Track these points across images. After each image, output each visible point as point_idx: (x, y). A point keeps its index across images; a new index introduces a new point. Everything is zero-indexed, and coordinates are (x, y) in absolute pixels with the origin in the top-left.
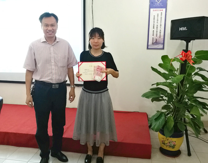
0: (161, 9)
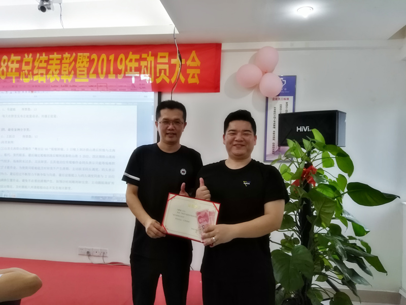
0: (286, 97)
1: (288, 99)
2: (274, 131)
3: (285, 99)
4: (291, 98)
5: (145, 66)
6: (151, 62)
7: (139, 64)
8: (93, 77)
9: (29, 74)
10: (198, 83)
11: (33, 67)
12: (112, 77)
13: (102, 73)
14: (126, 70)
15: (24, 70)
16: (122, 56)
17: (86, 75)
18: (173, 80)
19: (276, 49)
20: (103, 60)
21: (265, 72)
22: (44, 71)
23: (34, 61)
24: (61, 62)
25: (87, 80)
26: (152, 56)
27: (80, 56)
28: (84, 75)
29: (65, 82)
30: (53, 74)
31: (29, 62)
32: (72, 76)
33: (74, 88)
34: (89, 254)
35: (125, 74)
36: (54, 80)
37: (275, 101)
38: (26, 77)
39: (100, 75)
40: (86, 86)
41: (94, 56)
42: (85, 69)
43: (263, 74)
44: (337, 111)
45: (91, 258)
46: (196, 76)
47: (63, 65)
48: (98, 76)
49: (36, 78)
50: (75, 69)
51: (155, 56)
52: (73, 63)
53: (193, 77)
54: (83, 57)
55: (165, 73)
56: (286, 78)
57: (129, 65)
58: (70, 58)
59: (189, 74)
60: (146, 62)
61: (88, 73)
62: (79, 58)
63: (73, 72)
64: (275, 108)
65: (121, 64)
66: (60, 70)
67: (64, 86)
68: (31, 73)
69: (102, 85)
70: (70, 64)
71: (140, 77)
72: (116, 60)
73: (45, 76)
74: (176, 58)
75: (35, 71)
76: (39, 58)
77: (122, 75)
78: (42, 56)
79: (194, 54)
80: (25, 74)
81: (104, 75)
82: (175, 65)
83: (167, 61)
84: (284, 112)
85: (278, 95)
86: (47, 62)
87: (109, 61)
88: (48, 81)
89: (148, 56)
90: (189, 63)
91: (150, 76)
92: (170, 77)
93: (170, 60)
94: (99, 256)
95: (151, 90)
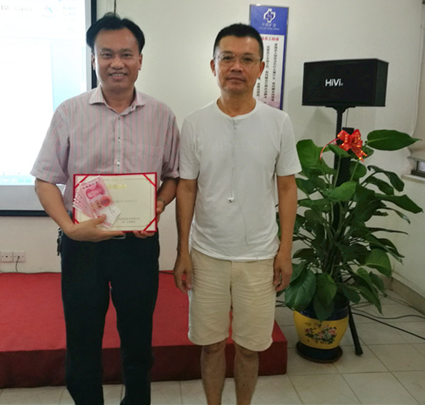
0: (276, 36)
1: (277, 39)
3: (273, 39)
4: (282, 38)
56: (274, 9)
85: (265, 33)
94: (10, 262)
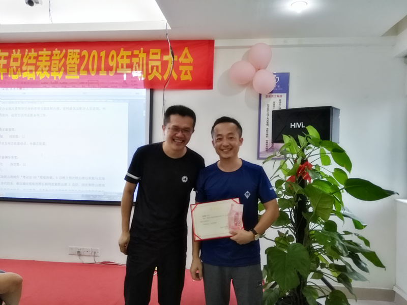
0: (280, 94)
1: (281, 96)
2: (267, 129)
3: (278, 96)
4: (284, 95)
5: (137, 63)
6: (143, 58)
7: (131, 61)
8: (84, 73)
9: (17, 70)
10: (190, 80)
11: (22, 64)
12: (103, 73)
13: (93, 70)
14: (117, 67)
15: (13, 67)
16: (113, 52)
17: (76, 72)
18: (166, 77)
19: (269, 46)
20: (94, 56)
21: (258, 69)
22: (33, 68)
23: (22, 57)
24: (51, 58)
25: (78, 77)
26: (144, 52)
27: (70, 53)
28: (74, 71)
29: (55, 79)
30: (42, 71)
31: (18, 58)
32: (62, 73)
33: (65, 85)
34: (79, 254)
35: (116, 70)
36: (44, 77)
37: (268, 98)
38: (15, 74)
39: (91, 71)
40: (76, 83)
41: (85, 53)
42: (76, 66)
43: (256, 71)
44: (331, 107)
45: (81, 257)
46: (189, 73)
47: (53, 62)
48: (88, 72)
49: (25, 75)
50: (65, 65)
51: (148, 53)
52: (64, 60)
53: (186, 73)
54: (73, 53)
55: (157, 70)
56: (279, 75)
57: (121, 61)
58: (60, 54)
59: (182, 71)
60: (138, 59)
61: (79, 70)
62: (69, 54)
63: (63, 69)
64: (268, 105)
65: (112, 60)
66: (50, 67)
67: (54, 83)
68: (19, 69)
69: (93, 81)
70: (60, 60)
71: (131, 74)
72: (107, 56)
73: (34, 72)
74: (168, 55)
75: (24, 68)
76: (28, 55)
77: (114, 71)
78: (31, 52)
79: (186, 51)
80: (14, 71)
81: (95, 71)
82: (167, 62)
83: (159, 58)
84: (277, 108)
85: (272, 92)
86: (36, 58)
87: (100, 58)
88: (37, 78)
89: (140, 52)
90: (182, 59)
91: (142, 73)
92: (162, 74)
93: (162, 57)
94: (89, 256)
95: (143, 86)
